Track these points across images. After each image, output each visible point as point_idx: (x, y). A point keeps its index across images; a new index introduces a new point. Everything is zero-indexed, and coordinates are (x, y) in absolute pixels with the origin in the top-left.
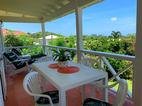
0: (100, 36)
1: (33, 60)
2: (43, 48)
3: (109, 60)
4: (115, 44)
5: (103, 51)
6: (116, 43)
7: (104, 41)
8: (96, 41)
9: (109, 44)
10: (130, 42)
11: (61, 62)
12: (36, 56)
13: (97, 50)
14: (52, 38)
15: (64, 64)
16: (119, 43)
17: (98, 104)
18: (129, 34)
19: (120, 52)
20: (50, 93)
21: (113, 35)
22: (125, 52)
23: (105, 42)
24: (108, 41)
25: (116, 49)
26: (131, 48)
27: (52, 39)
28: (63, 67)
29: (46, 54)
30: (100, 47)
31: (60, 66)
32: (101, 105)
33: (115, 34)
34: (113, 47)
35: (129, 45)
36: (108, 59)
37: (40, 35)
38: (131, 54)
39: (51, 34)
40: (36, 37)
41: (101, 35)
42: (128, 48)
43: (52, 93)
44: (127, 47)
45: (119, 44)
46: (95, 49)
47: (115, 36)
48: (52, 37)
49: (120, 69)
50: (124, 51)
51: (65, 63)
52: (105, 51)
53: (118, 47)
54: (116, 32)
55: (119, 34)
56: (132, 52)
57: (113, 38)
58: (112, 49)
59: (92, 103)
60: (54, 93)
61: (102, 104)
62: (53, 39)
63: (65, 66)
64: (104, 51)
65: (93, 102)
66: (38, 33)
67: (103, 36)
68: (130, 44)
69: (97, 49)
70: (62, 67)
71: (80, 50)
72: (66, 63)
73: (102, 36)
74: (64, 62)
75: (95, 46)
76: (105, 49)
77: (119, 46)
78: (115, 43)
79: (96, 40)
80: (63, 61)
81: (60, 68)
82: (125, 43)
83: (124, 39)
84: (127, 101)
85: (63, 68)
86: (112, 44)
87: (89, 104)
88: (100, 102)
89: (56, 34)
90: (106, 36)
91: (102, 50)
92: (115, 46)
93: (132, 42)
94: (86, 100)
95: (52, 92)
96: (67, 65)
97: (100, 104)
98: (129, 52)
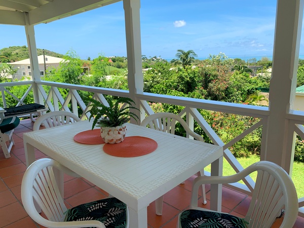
0: (153, 60)
1: (12, 122)
2: (33, 89)
3: (179, 111)
4: (186, 76)
5: (164, 92)
6: (188, 74)
7: (164, 70)
8: (147, 69)
9: (175, 78)
10: (214, 73)
11: (111, 128)
12: (17, 109)
13: (153, 89)
14: (46, 62)
15: (119, 133)
16: (194, 74)
17: (214, 221)
18: (212, 56)
19: (197, 92)
20: (91, 209)
21: (181, 58)
22: (205, 91)
23: (166, 72)
24: (171, 69)
25: (189, 87)
26: (217, 84)
27: (45, 64)
28: (115, 141)
29: (42, 103)
30: (158, 82)
31: (107, 138)
32: (221, 223)
33: (183, 56)
34: (183, 82)
35: (212, 78)
36: (177, 107)
37: (13, 54)
38: (216, 96)
39: (42, 53)
40: (3, 60)
41: (155, 58)
42: (210, 85)
43: (94, 208)
44: (210, 81)
45: (195, 77)
46: (148, 87)
47: (184, 60)
48: (45, 59)
49: (198, 127)
50: (203, 90)
51: (121, 130)
52: (170, 91)
53: (192, 83)
54: (186, 51)
55: (191, 55)
56: (217, 93)
57: (181, 63)
58: (181, 87)
59: (200, 222)
60: (101, 207)
61: (221, 220)
62: (48, 64)
63: (120, 136)
64: (166, 91)
65: (201, 219)
66: (6, 49)
67: (159, 59)
68: (214, 76)
69: (153, 87)
70: (112, 140)
71: (137, 93)
72: (123, 130)
73: (157, 59)
74: (118, 128)
75: (148, 81)
76: (168, 87)
77: (195, 81)
78: (186, 74)
79: (145, 68)
80: (115, 126)
81: (106, 141)
82: (206, 75)
83: (204, 67)
84: (246, 197)
85: (115, 143)
86: (181, 78)
87: (195, 225)
88: (216, 216)
89: (55, 53)
90: (165, 59)
91: (163, 90)
92: (188, 81)
93: (218, 73)
94: (185, 217)
95: (95, 203)
96: (125, 135)
97: (217, 221)
98: (213, 91)
